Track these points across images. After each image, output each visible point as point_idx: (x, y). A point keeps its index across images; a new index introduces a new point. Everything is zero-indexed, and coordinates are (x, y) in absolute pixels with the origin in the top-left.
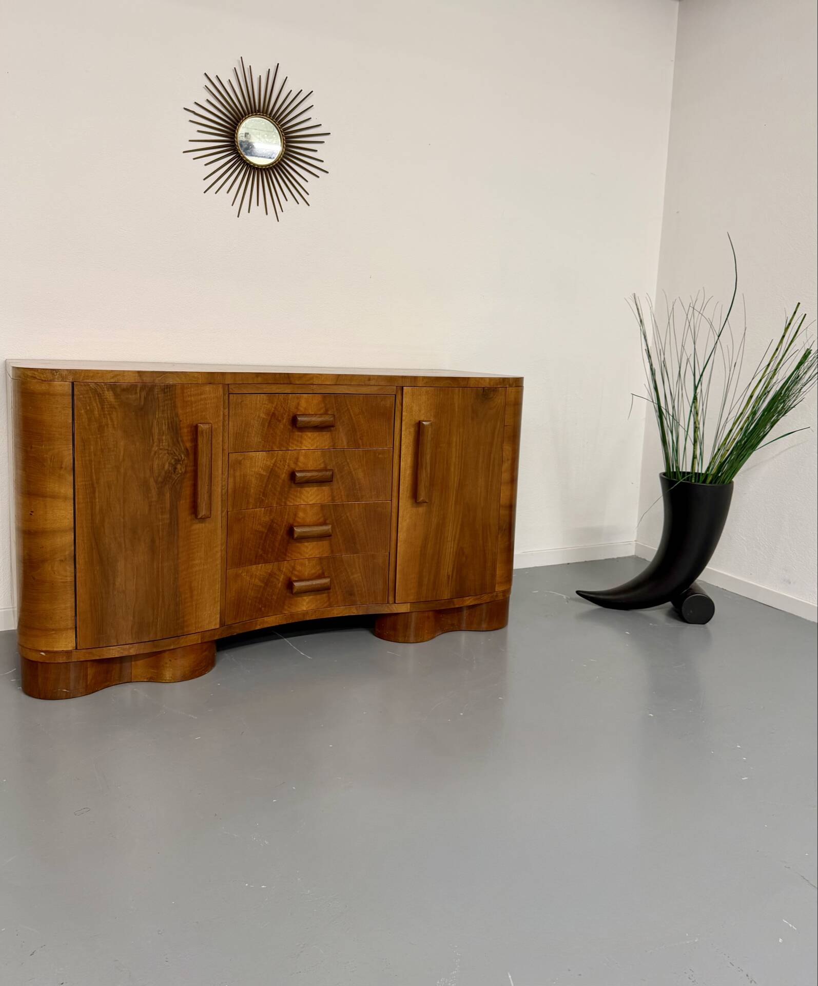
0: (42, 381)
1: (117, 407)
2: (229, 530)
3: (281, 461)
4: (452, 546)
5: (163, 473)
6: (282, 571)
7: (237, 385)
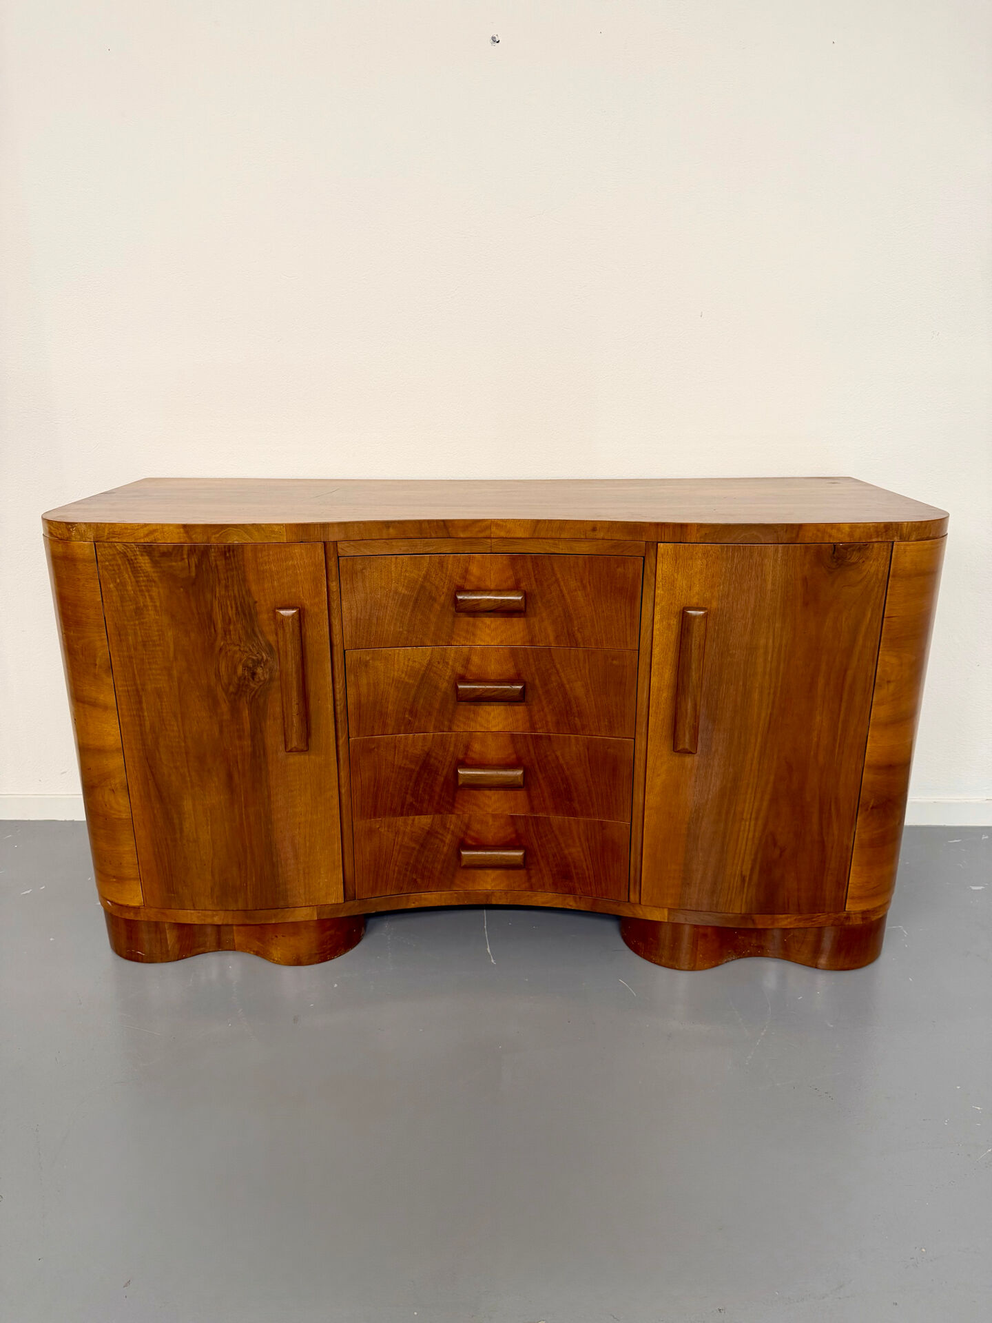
0: (59, 539)
1: (156, 579)
2: (353, 765)
3: (439, 663)
4: (752, 828)
5: (235, 680)
6: (449, 829)
7: (352, 543)
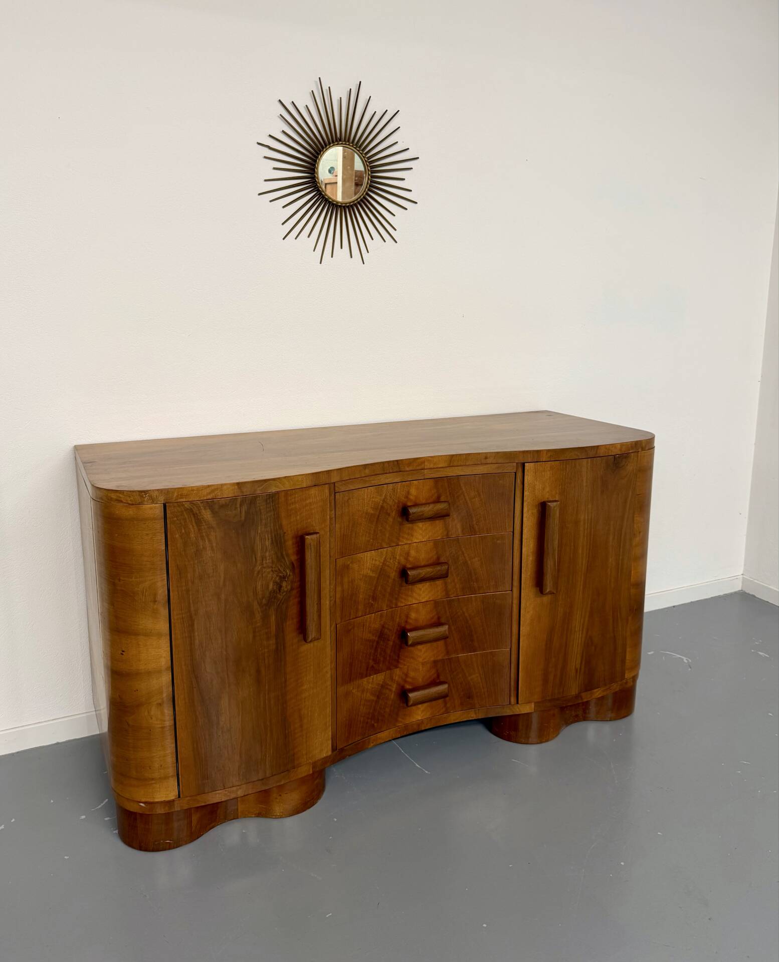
0: (130, 504)
1: (215, 526)
2: (338, 644)
3: (390, 559)
5: (267, 594)
6: (395, 680)
7: (343, 482)
